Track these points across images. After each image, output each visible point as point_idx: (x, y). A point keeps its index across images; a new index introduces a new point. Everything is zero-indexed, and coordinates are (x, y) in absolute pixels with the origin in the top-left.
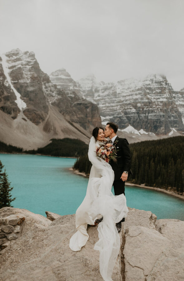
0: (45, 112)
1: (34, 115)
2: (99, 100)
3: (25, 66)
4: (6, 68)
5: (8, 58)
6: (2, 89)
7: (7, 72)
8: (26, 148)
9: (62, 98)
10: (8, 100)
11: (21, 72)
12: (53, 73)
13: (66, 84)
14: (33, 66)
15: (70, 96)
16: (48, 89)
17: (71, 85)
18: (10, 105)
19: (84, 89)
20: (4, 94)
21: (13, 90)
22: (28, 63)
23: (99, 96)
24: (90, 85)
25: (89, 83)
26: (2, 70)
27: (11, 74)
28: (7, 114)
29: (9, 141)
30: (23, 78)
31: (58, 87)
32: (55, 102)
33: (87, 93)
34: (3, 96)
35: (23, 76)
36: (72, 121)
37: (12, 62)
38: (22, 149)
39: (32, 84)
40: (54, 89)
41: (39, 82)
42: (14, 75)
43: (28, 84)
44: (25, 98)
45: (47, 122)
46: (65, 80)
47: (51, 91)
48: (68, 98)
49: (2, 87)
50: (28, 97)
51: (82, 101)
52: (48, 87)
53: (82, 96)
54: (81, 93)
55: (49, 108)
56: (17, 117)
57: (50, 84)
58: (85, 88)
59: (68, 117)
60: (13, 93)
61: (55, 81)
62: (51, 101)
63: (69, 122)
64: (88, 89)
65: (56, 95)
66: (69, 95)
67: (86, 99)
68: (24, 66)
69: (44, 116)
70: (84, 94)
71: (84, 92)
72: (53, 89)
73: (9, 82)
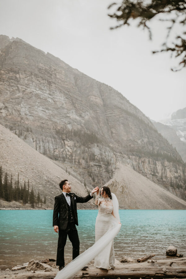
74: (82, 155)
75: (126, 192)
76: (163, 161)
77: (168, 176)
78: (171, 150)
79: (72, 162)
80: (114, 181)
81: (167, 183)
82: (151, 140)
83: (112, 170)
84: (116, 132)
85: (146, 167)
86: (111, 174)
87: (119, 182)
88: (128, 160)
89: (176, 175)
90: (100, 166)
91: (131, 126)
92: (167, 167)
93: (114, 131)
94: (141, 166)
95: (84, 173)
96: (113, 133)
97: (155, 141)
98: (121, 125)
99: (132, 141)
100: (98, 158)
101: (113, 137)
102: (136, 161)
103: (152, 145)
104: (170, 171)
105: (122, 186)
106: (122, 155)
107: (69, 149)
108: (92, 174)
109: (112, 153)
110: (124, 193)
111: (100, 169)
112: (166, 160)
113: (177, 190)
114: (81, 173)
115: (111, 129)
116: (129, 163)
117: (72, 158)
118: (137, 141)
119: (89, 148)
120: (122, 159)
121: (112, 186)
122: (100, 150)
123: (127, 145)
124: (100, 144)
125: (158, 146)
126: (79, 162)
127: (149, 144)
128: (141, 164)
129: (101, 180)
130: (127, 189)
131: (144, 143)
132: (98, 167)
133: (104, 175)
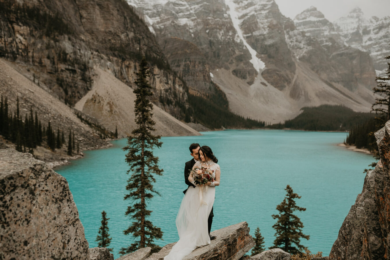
0: (291, 72)
1: (276, 77)
2: (370, 46)
3: (260, 12)
4: (236, 18)
5: (236, 5)
6: (233, 47)
7: (236, 24)
8: (269, 121)
9: (314, 49)
10: (242, 61)
11: (255, 21)
12: (298, 15)
13: (318, 29)
14: (270, 10)
15: (326, 45)
16: (293, 39)
17: (326, 29)
18: (244, 66)
19: (346, 32)
20: (236, 53)
21: (246, 47)
22: (263, 7)
23: (370, 39)
24: (356, 26)
25: (352, 23)
26: (231, 22)
27: (242, 26)
28: (242, 79)
29: (246, 114)
30: (257, 28)
31: (308, 34)
32: (304, 56)
33: (350, 37)
34: (234, 56)
35: (258, 26)
36: (331, 81)
37: (242, 10)
38: (264, 123)
39: (271, 35)
40: (302, 38)
41: (280, 31)
42: (246, 26)
43: (266, 36)
44: (263, 55)
45: (294, 85)
46: (316, 23)
47: (297, 41)
48: (323, 47)
49: (232, 44)
50: (266, 54)
51: (344, 50)
52: (292, 36)
53: (343, 43)
54: (342, 38)
55: (297, 65)
56: (254, 82)
57: (296, 32)
58: (347, 30)
59: (324, 76)
60: (247, 51)
61: (302, 26)
62: (298, 55)
63: (326, 82)
64: (352, 32)
65: (305, 46)
66: (324, 44)
67: (349, 46)
68: (258, 13)
69: (290, 77)
70: (346, 40)
71: (346, 36)
72: (300, 38)
73: (240, 36)
74: (46, 52)
75: (117, 112)
76: (153, 67)
77: (157, 88)
78: (161, 52)
79: (28, 61)
80: (95, 94)
81: (155, 97)
82: (138, 35)
83: (90, 78)
84: (88, 17)
85: (131, 75)
86: (88, 83)
87: (103, 97)
88: (109, 63)
89: (167, 87)
90: (74, 72)
91: (112, 11)
92: (157, 76)
93: (84, 14)
94: (125, 73)
95: (52, 81)
96: (84, 18)
97: (143, 38)
98: (97, 7)
99: (112, 34)
100: (71, 59)
101: (82, 24)
102: (118, 66)
103: (139, 44)
104: (161, 82)
105: (109, 103)
106: (99, 54)
107: (22, 38)
108: (63, 84)
109: (90, 52)
110: (114, 113)
111: (74, 76)
112: (156, 67)
113: (167, 107)
114: (47, 81)
115: (79, 10)
116: (109, 67)
117: (27, 54)
118: (120, 34)
119: (56, 41)
120: (100, 60)
121: (94, 102)
122: (73, 46)
123: (105, 40)
124: (73, 36)
125: (146, 45)
126: (40, 63)
127: (135, 41)
128: (124, 70)
129: (76, 92)
130: (116, 107)
131: (129, 39)
132: (70, 73)
133: (79, 85)
